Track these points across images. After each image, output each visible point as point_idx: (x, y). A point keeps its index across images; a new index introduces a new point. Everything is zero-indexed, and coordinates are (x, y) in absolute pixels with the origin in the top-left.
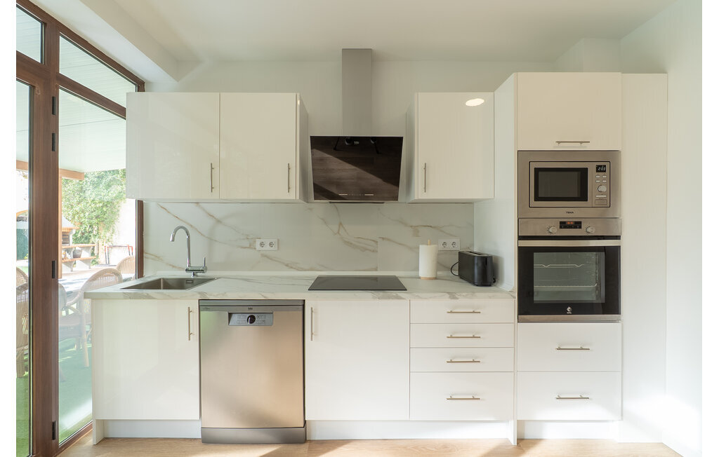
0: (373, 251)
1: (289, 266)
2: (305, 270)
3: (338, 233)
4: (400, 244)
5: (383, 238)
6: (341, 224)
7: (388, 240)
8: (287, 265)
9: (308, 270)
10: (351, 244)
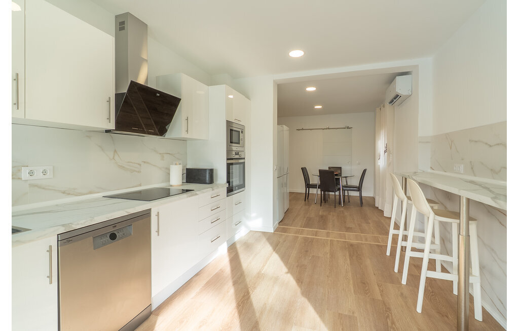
0: (139, 172)
1: (66, 193)
2: (84, 194)
3: (113, 158)
4: (154, 166)
5: (145, 162)
6: (115, 151)
7: (148, 163)
8: (64, 193)
9: (87, 194)
10: (123, 167)
